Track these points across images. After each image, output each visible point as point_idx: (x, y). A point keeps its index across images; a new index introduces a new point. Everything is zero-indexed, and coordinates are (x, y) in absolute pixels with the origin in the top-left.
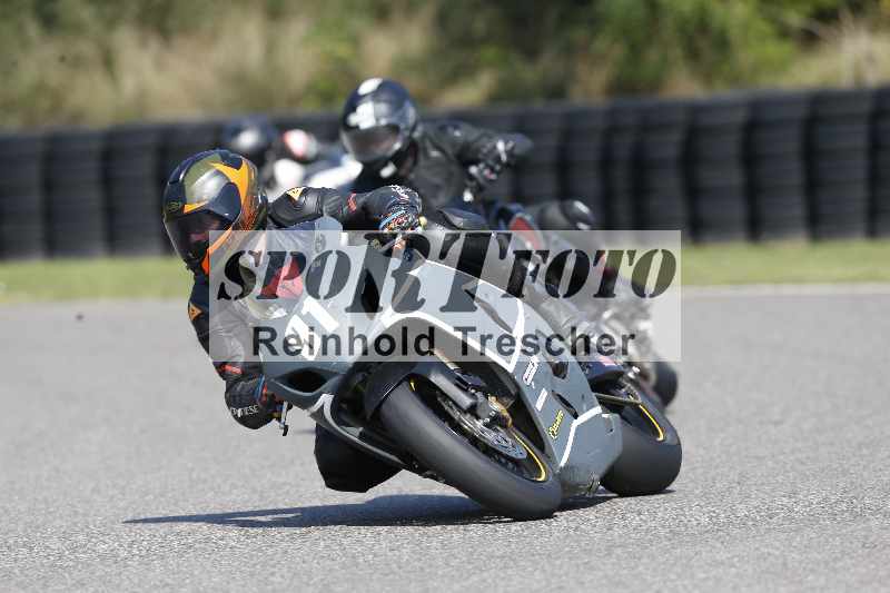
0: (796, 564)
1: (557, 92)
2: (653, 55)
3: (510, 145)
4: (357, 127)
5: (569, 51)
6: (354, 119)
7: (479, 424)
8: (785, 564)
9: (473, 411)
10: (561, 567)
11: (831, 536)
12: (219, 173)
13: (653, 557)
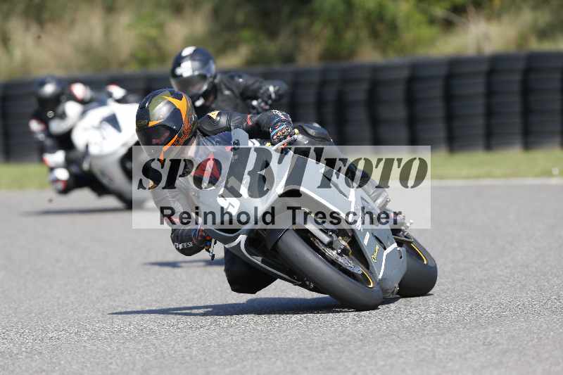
0: (441, 356)
1: (289, 59)
2: (349, 35)
3: (277, 88)
4: (181, 76)
5: (297, 33)
6: (179, 71)
7: (334, 252)
8: (434, 356)
9: (330, 245)
10: (293, 358)
11: (462, 338)
12: (169, 102)
13: (351, 352)
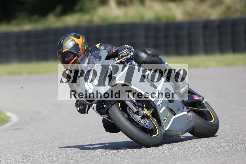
7: (139, 117)
9: (137, 113)
12: (73, 40)
